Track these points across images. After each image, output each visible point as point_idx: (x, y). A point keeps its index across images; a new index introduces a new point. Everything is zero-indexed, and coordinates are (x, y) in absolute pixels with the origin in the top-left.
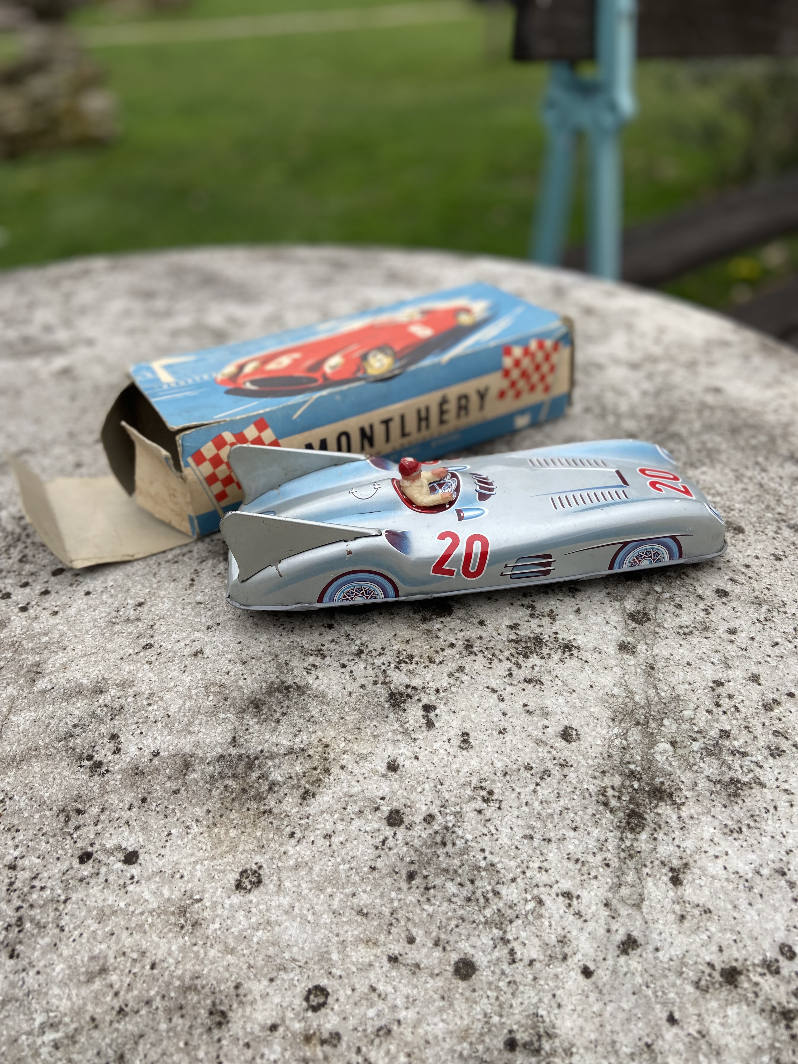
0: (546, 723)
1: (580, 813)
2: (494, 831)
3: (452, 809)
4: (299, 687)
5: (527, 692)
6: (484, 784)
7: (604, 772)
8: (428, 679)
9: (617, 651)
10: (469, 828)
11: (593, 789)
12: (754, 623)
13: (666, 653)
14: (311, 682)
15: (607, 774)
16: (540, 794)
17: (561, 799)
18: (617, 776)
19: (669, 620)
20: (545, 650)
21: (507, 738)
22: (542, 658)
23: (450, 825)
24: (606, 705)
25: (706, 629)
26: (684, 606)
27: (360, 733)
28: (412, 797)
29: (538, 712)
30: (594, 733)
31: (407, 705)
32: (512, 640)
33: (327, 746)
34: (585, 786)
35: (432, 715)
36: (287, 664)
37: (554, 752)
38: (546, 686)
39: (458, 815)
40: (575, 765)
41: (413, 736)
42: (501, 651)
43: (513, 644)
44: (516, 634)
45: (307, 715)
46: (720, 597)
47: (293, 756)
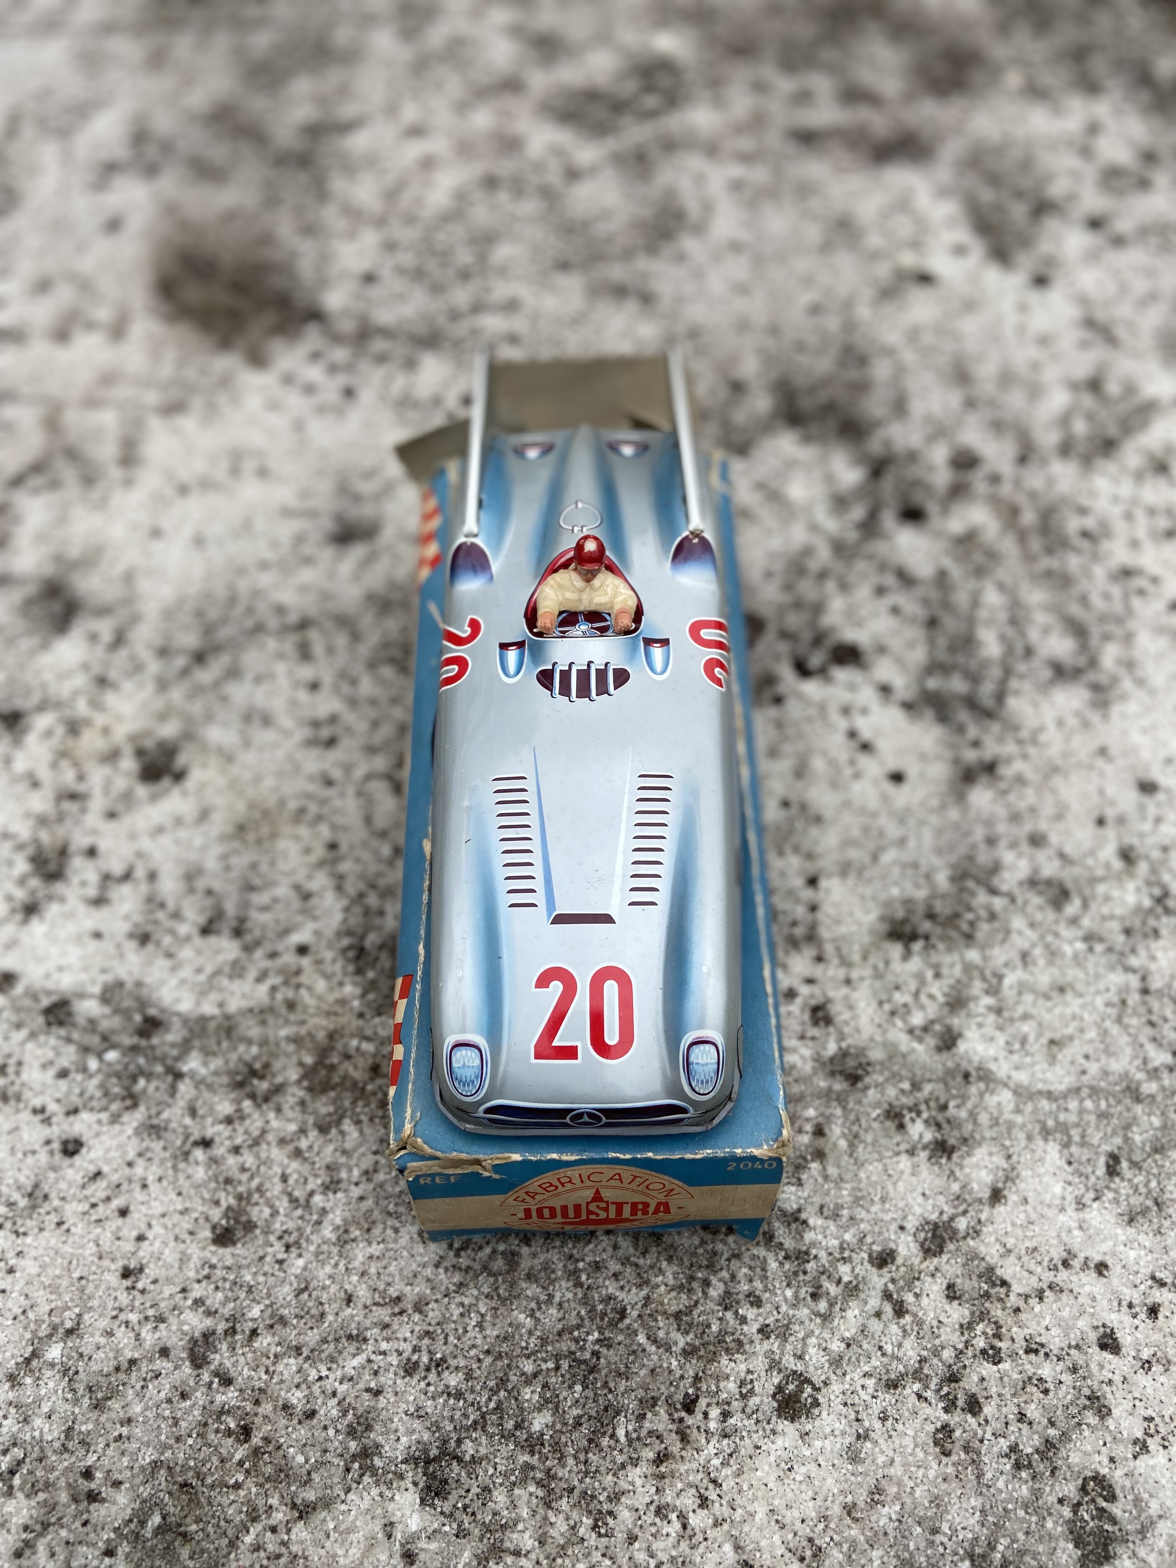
46: (65, 1143)
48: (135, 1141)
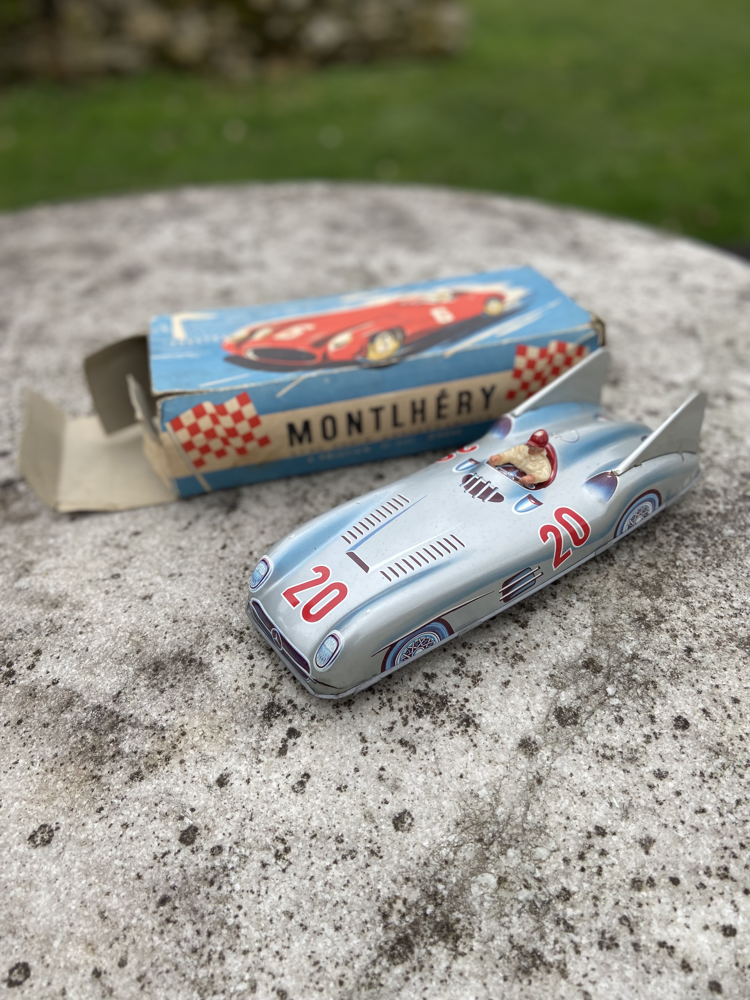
0: (389, 797)
1: (354, 913)
2: (263, 893)
3: (243, 850)
4: (201, 664)
5: (394, 755)
6: (287, 838)
7: (407, 879)
9: (515, 747)
10: (244, 877)
11: (384, 893)
12: (694, 775)
13: (566, 771)
14: (214, 662)
15: (410, 884)
16: (331, 873)
17: (346, 889)
18: (418, 889)
19: (597, 733)
20: (443, 715)
21: (341, 798)
22: (434, 723)
23: (230, 866)
24: (462, 803)
25: (632, 760)
26: (626, 722)
27: (219, 733)
28: (217, 820)
29: (390, 782)
30: (428, 830)
31: (277, 721)
32: (418, 691)
33: (184, 734)
34: (379, 887)
35: (291, 741)
36: (207, 636)
37: (375, 834)
38: (416, 756)
39: (244, 858)
40: (385, 858)
41: (261, 757)
42: (400, 699)
43: (416, 696)
44: (427, 686)
45: (190, 695)
46: (677, 727)
47: (151, 732)
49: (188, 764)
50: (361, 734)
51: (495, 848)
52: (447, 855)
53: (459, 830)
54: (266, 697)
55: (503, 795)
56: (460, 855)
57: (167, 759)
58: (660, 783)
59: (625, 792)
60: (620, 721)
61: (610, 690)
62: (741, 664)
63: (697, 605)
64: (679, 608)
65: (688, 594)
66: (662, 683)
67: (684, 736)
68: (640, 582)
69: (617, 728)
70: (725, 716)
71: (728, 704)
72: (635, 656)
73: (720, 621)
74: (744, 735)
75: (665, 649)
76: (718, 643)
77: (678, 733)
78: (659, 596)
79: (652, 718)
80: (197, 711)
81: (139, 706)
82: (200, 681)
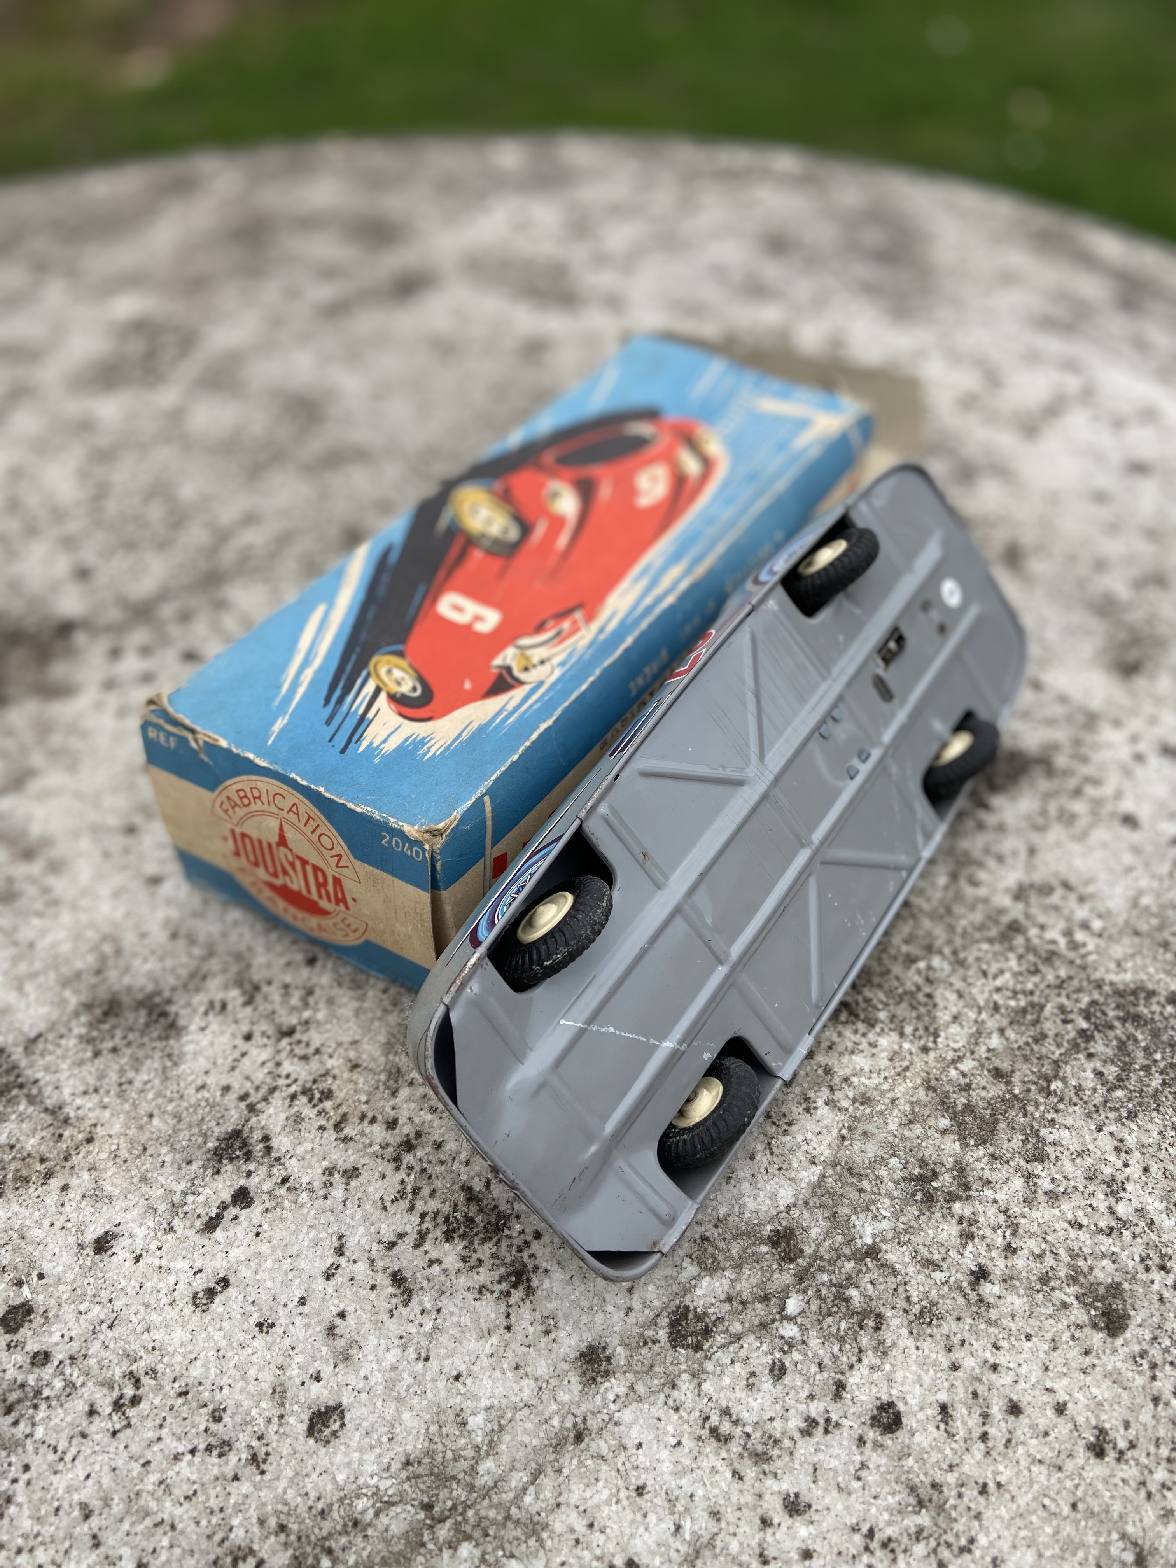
0: (327, 1371)
2: (68, 1458)
3: (75, 1374)
4: (172, 1025)
5: (373, 1296)
6: (146, 1380)
8: (300, 1150)
10: (56, 1420)
11: (238, 1536)
14: (192, 1028)
16: (177, 1468)
17: (186, 1505)
20: (485, 1251)
21: (256, 1343)
22: (464, 1259)
23: (46, 1392)
25: (760, 1457)
26: (787, 1379)
27: (139, 1156)
28: (65, 1307)
29: (341, 1343)
30: (356, 1455)
31: (229, 1167)
32: (469, 1190)
33: (90, 1140)
34: (235, 1522)
35: (233, 1211)
36: (204, 978)
37: (273, 1427)
38: (405, 1311)
39: (71, 1386)
40: (268, 1476)
41: (176, 1223)
42: (433, 1193)
43: (461, 1197)
44: (487, 1184)
46: (875, 1421)
47: (48, 1119)
48: (927, 1345)
49: (71, 1195)
50: (341, 1237)
51: (444, 1532)
52: (363, 1512)
53: (404, 1475)
54: (234, 1117)
55: (507, 1438)
56: (384, 1520)
57: (49, 1175)
58: (787, 1521)
59: (715, 1515)
60: (778, 1371)
61: (793, 1305)
62: (1066, 1336)
63: (1045, 1184)
64: (1007, 1180)
65: (1040, 1157)
66: (895, 1321)
67: (878, 1446)
68: (961, 1100)
69: (766, 1383)
70: (977, 1432)
71: (997, 1410)
72: (872, 1252)
73: (1073, 1233)
74: (992, 1486)
75: (937, 1257)
76: (1044, 1279)
77: (871, 1434)
78: (982, 1142)
79: (840, 1386)
80: (127, 1107)
81: (53, 1069)
82: (157, 1054)
